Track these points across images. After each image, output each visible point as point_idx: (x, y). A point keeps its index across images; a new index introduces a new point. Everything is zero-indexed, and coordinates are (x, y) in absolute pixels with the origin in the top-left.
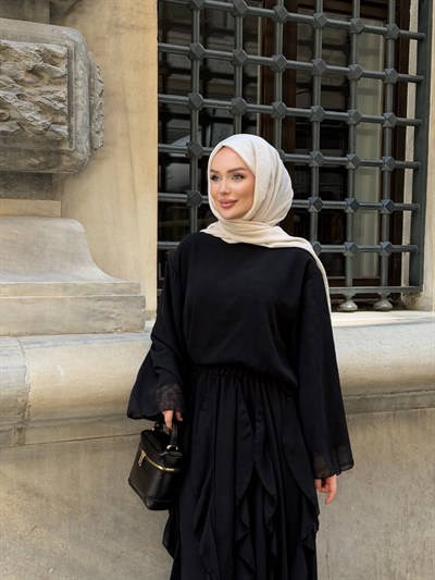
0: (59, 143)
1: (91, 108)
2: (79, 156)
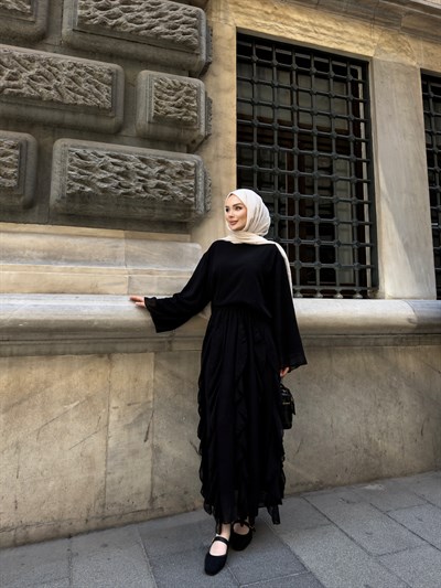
0: (190, 206)
1: (205, 191)
2: (200, 212)
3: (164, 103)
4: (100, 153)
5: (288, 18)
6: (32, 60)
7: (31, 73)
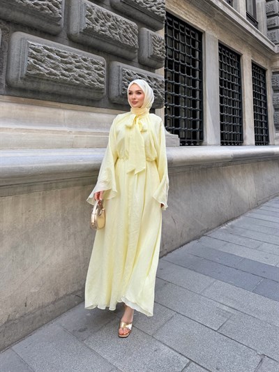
3: (156, 48)
4: (135, 73)
5: (181, 6)
6: (109, 16)
7: (110, 24)
